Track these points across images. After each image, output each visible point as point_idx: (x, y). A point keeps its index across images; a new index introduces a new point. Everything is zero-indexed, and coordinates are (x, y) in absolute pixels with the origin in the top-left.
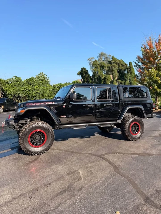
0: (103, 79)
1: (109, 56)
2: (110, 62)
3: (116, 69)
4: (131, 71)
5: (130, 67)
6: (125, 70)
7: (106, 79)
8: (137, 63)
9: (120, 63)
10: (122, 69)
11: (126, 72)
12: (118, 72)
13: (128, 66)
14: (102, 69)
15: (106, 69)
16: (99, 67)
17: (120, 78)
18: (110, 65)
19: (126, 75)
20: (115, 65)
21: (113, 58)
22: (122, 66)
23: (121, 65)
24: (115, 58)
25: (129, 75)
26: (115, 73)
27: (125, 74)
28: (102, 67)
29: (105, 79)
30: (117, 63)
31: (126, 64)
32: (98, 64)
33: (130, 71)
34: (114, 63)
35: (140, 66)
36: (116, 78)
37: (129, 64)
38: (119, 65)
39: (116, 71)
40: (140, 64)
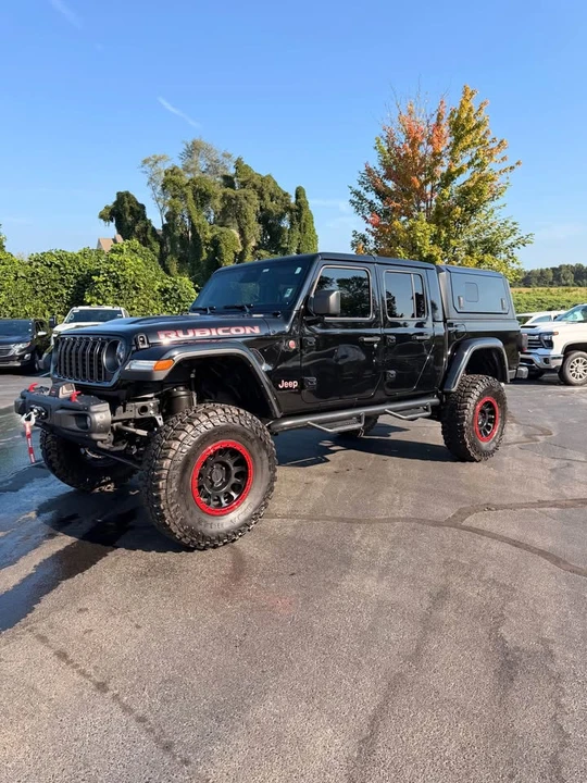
0: (207, 245)
1: (224, 155)
2: (228, 181)
3: (252, 210)
4: (303, 221)
5: (300, 207)
6: (282, 216)
7: (222, 245)
8: (363, 191)
9: (263, 188)
10: (270, 212)
11: (285, 224)
12: (260, 221)
13: (293, 200)
14: (202, 206)
15: (218, 204)
16: (190, 196)
17: (263, 244)
18: (229, 191)
19: (286, 234)
20: (251, 193)
21: (238, 164)
22: (272, 201)
23: (267, 197)
24: (247, 166)
25: (297, 234)
26: (249, 222)
27: (281, 230)
28: (203, 198)
29: (215, 243)
30: (255, 187)
31: (286, 194)
32: (188, 184)
33: (299, 219)
34: (244, 185)
35: (371, 203)
36: (253, 243)
37: (297, 197)
38: (261, 197)
39: (253, 217)
40: (371, 196)
